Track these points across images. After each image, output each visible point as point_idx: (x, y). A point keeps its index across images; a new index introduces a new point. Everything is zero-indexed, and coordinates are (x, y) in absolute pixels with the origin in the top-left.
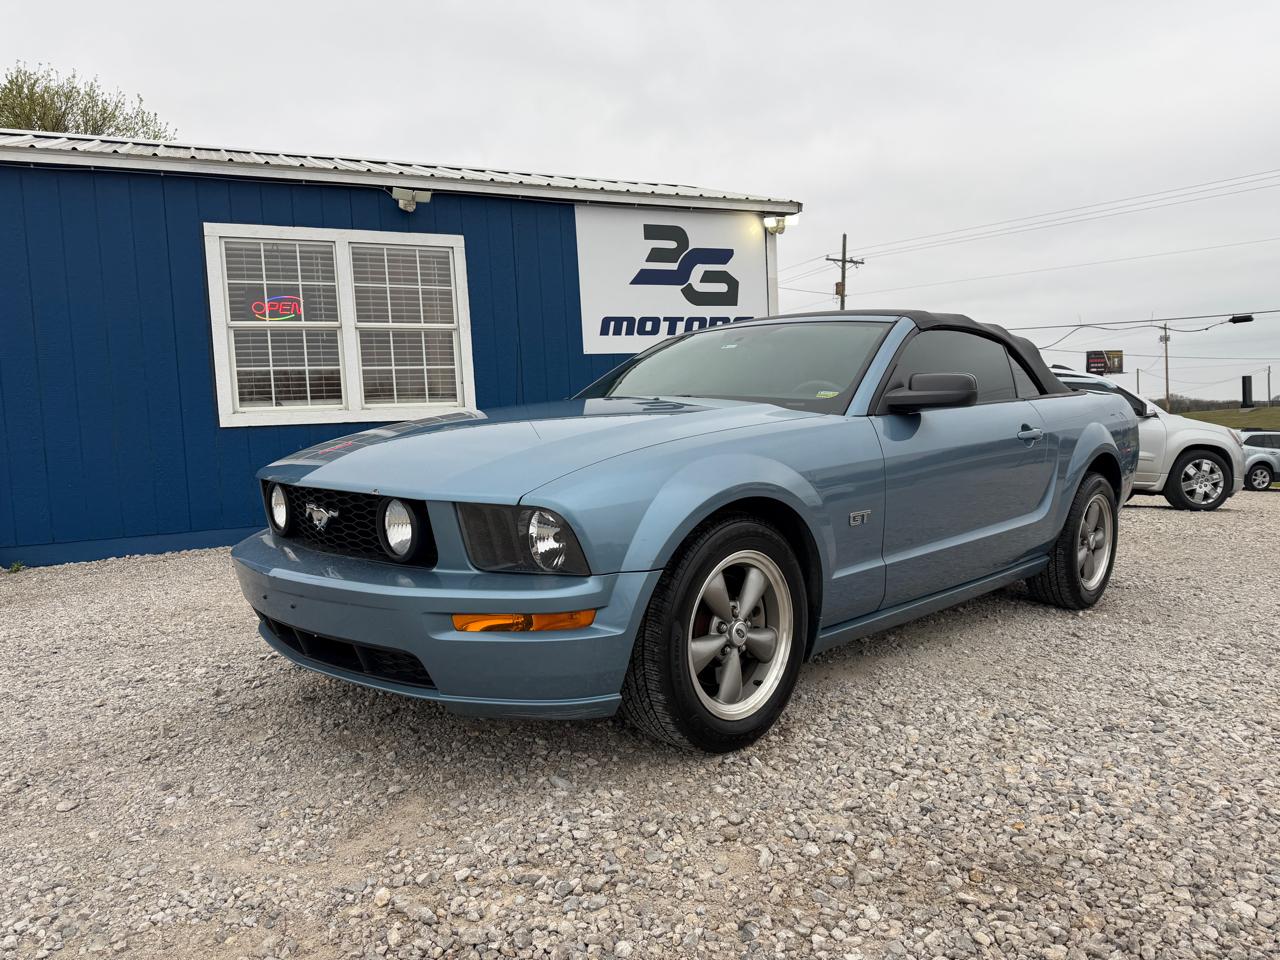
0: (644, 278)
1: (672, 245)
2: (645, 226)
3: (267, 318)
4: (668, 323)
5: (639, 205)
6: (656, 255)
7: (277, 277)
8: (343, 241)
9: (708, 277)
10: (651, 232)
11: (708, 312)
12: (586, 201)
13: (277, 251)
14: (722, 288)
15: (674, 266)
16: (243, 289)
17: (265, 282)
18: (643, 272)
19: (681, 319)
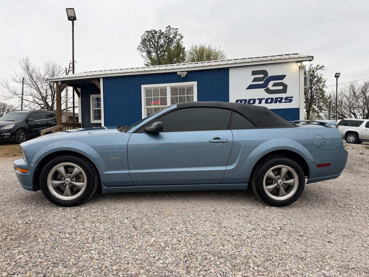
0: (251, 87)
1: (262, 76)
2: (252, 71)
3: (153, 105)
4: (259, 100)
5: (249, 65)
6: (255, 80)
7: (155, 96)
8: (168, 86)
9: (275, 85)
10: (254, 73)
11: (274, 96)
12: (232, 67)
13: (156, 90)
14: (281, 88)
15: (262, 82)
16: (149, 99)
17: (153, 97)
18: (250, 85)
19: (264, 99)
